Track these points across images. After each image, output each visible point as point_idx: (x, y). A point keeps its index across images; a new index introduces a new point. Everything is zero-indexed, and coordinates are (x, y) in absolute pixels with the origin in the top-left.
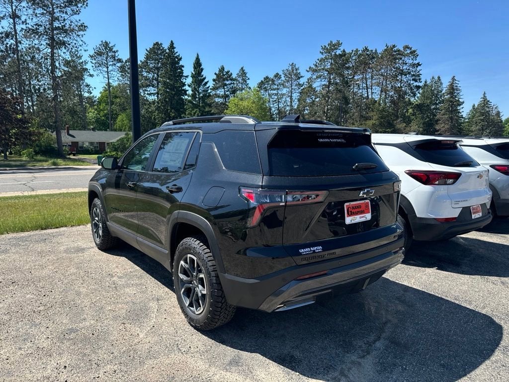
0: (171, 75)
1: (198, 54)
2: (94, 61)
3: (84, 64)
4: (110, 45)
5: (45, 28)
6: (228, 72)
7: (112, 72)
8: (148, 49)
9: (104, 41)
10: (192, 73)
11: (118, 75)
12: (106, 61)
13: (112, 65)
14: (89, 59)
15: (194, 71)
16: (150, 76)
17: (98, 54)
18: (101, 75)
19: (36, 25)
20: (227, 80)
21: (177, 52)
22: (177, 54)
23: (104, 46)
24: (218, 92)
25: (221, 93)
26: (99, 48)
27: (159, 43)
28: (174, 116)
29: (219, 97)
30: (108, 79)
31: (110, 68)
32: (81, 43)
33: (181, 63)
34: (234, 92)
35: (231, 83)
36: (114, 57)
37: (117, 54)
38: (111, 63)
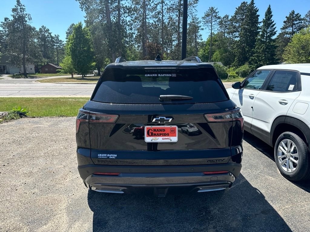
0: (250, 23)
1: (270, 5)
2: (204, 21)
3: (199, 23)
4: (214, 9)
5: (176, 6)
6: (298, 14)
7: (214, 26)
8: (237, 8)
9: (211, 7)
10: (264, 20)
11: (218, 27)
12: (211, 19)
13: (214, 21)
14: (202, 20)
15: (265, 17)
16: (237, 25)
17: (207, 16)
18: (207, 28)
19: (171, 5)
20: (296, 21)
21: (255, 7)
22: (256, 8)
23: (211, 10)
24: (287, 30)
25: (290, 31)
26: (208, 12)
27: (245, 2)
28: (248, 50)
29: (287, 34)
30: (211, 30)
31: (213, 23)
32: (194, 11)
33: (258, 13)
34: (300, 28)
35: (299, 23)
36: (216, 16)
37: (218, 14)
38: (214, 20)
